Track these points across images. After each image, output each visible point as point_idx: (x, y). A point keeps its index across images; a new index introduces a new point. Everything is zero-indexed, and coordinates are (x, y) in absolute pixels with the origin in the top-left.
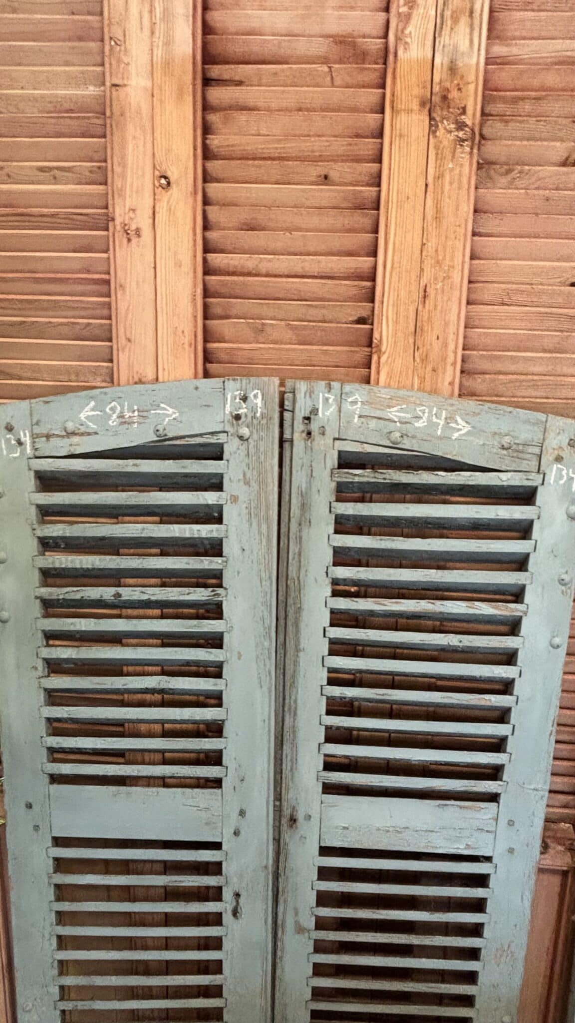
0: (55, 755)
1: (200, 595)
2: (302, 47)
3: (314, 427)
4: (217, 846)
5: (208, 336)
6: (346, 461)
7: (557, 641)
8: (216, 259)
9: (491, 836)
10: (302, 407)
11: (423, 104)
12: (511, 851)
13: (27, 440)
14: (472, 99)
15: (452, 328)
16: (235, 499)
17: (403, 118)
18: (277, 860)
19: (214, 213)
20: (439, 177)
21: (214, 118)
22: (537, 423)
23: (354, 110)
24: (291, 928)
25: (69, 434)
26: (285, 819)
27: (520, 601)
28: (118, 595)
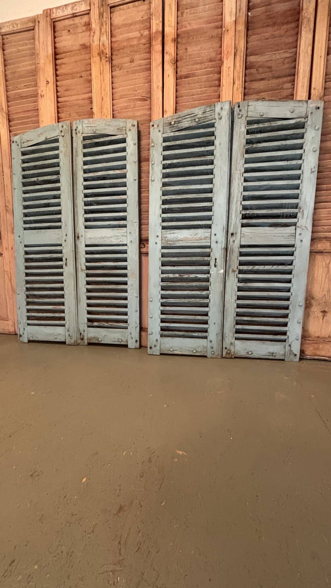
0: (25, 222)
1: (54, 177)
2: (74, 48)
3: (77, 131)
4: (61, 245)
5: (59, 118)
6: (85, 139)
8: (60, 99)
9: (126, 237)
10: (74, 127)
11: (98, 54)
12: (131, 242)
13: (19, 144)
14: (108, 51)
15: (109, 106)
16: (62, 152)
17: (94, 58)
18: (75, 249)
19: (59, 89)
20: (103, 70)
21: (57, 67)
23: (86, 60)
24: (80, 270)
25: (28, 141)
26: (76, 237)
27: (125, 168)
28: (38, 179)
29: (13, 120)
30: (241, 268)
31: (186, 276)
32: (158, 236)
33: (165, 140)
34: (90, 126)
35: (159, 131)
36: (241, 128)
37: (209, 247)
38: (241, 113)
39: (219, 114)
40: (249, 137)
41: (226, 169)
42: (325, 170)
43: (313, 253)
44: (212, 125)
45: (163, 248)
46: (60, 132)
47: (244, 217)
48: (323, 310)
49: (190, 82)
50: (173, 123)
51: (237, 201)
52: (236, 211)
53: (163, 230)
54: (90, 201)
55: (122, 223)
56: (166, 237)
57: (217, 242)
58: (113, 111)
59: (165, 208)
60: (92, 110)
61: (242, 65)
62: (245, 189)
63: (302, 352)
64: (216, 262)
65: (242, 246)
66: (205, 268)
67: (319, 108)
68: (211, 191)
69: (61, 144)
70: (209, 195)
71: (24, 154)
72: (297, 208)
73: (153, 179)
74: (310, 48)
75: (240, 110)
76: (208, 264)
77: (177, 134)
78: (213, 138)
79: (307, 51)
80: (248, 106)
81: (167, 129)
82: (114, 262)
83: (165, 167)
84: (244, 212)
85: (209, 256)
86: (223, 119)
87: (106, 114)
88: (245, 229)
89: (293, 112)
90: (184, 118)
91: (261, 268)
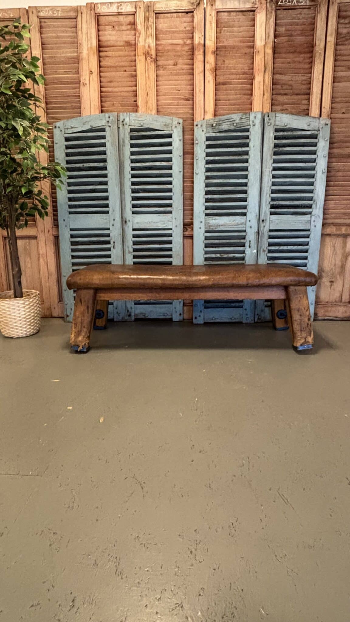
0: (70, 207)
1: (101, 164)
2: (119, 43)
3: (124, 123)
4: (108, 229)
5: (102, 107)
6: (132, 130)
7: (180, 170)
8: (103, 89)
9: (171, 223)
10: (121, 119)
11: (144, 54)
12: (176, 226)
14: (153, 52)
15: (154, 102)
16: (108, 141)
17: (140, 57)
18: (123, 233)
19: (102, 79)
20: (148, 69)
21: (101, 59)
22: (171, 119)
23: (130, 56)
24: (127, 251)
25: (72, 128)
26: (124, 222)
27: (171, 161)
28: (83, 165)
29: (51, 103)
30: (270, 248)
31: (226, 256)
32: (201, 222)
33: (208, 139)
34: (137, 119)
35: (203, 131)
36: (270, 134)
37: (245, 231)
38: (270, 122)
39: (253, 122)
40: (276, 141)
41: (258, 167)
42: (332, 171)
43: (324, 235)
44: (248, 130)
45: (206, 232)
46: (106, 122)
47: (272, 207)
48: (331, 280)
49: (228, 89)
50: (214, 125)
51: (267, 193)
52: (266, 202)
53: (206, 217)
54: (138, 189)
55: (169, 209)
56: (209, 223)
57: (251, 227)
58: (157, 106)
59: (208, 198)
60: (137, 103)
61: (270, 81)
62: (274, 184)
63: (316, 314)
64: (250, 244)
65: (271, 231)
66: (241, 249)
67: (327, 124)
68: (246, 185)
69: (107, 134)
70: (245, 188)
71: (67, 139)
72: (311, 200)
73: (197, 173)
74: (321, 77)
75: (269, 119)
76: (244, 245)
77: (218, 134)
78: (248, 141)
79: (319, 79)
80: (276, 116)
81: (210, 129)
82: (160, 244)
83: (208, 162)
84: (272, 203)
85: (244, 238)
86: (256, 126)
87: (151, 107)
88: (274, 217)
89: (309, 125)
90: (224, 121)
91: (285, 248)
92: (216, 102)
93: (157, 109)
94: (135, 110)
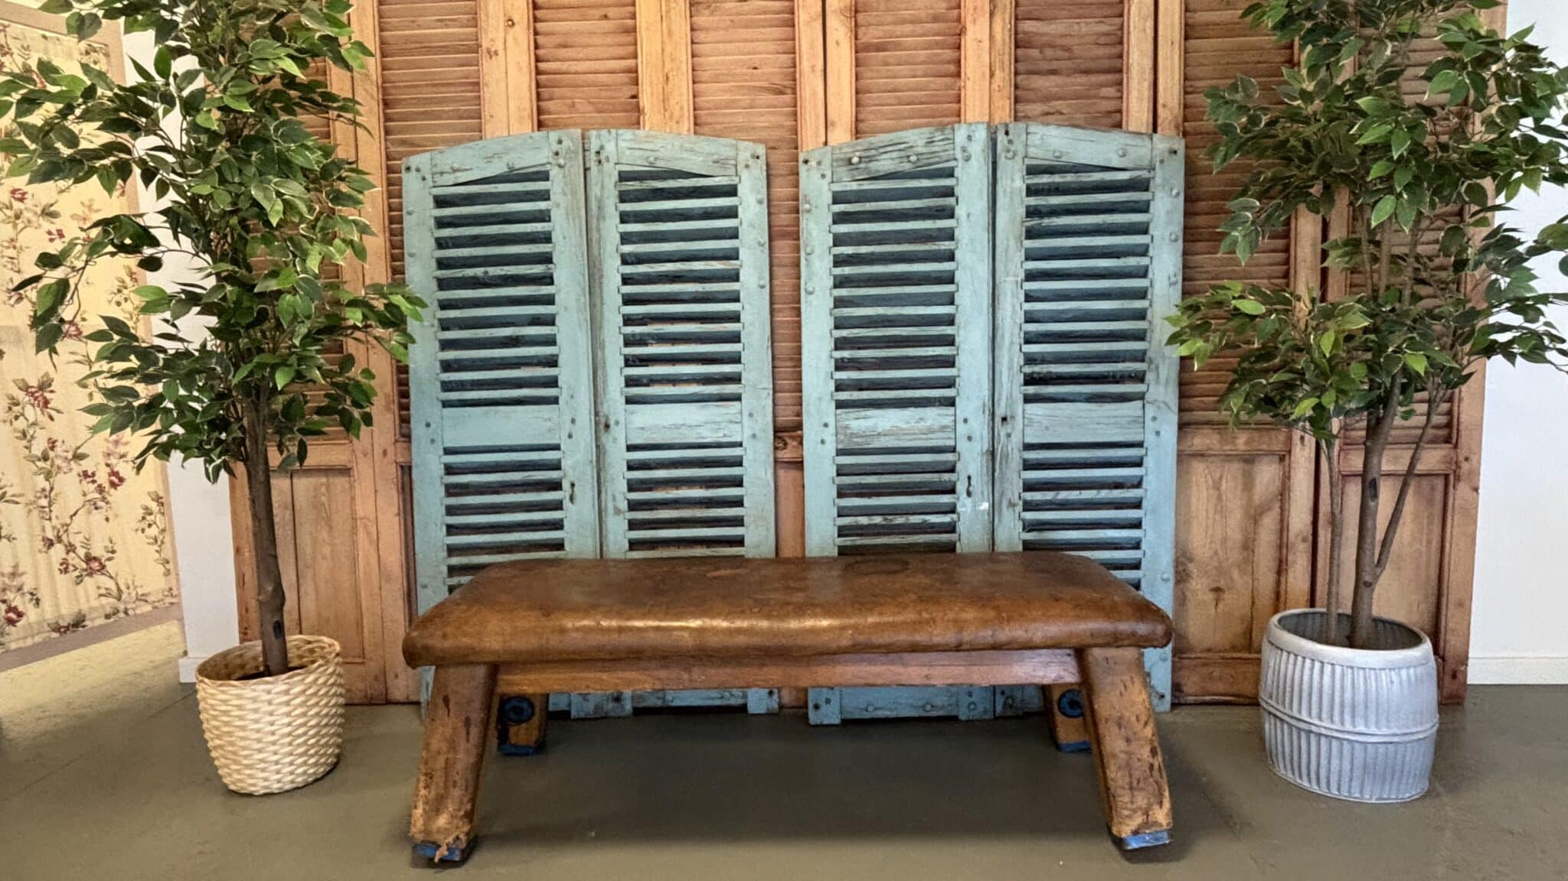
0: (447, 387)
1: (537, 269)
3: (603, 157)
4: (557, 448)
5: (540, 111)
6: (624, 177)
7: (762, 282)
8: (542, 66)
9: (739, 425)
10: (594, 145)
12: (754, 436)
13: (428, 177)
15: (685, 98)
16: (558, 205)
18: (598, 457)
19: (541, 39)
20: (668, 12)
22: (732, 146)
24: (611, 510)
25: (455, 171)
26: (602, 425)
27: (737, 258)
28: (486, 273)
29: (398, 102)
30: (1030, 496)
31: (900, 520)
32: (826, 425)
33: (837, 198)
34: (637, 146)
35: (823, 176)
36: (1013, 181)
37: (953, 450)
38: (1013, 148)
39: (964, 150)
40: (1033, 201)
41: (983, 270)
42: (1197, 276)
43: (1183, 458)
44: (950, 173)
45: (840, 452)
46: (551, 154)
47: (1030, 380)
48: (1214, 586)
49: (890, 60)
50: (855, 160)
51: (1012, 343)
52: (1010, 368)
53: (839, 411)
54: (641, 334)
55: (730, 389)
56: (847, 427)
57: (970, 438)
58: (695, 109)
59: (842, 359)
60: (638, 103)
61: (1007, 40)
62: (1030, 318)
63: (1176, 687)
64: (970, 484)
65: (1028, 447)
66: (945, 499)
67: (1175, 152)
68: (950, 321)
69: (555, 185)
70: (948, 330)
71: (441, 202)
72: (1143, 361)
73: (810, 289)
74: (1150, 23)
75: (1010, 142)
76: (952, 491)
77: (867, 186)
78: (951, 201)
79: (1145, 30)
80: (1028, 134)
81: (843, 172)
82: (708, 487)
83: (839, 261)
84: (1028, 369)
85: (952, 470)
86: (973, 162)
87: (677, 114)
88: (1034, 409)
89: (1124, 155)
90: (882, 150)
91: (1074, 495)
92: (860, 96)
93: (695, 117)
94: (634, 120)
